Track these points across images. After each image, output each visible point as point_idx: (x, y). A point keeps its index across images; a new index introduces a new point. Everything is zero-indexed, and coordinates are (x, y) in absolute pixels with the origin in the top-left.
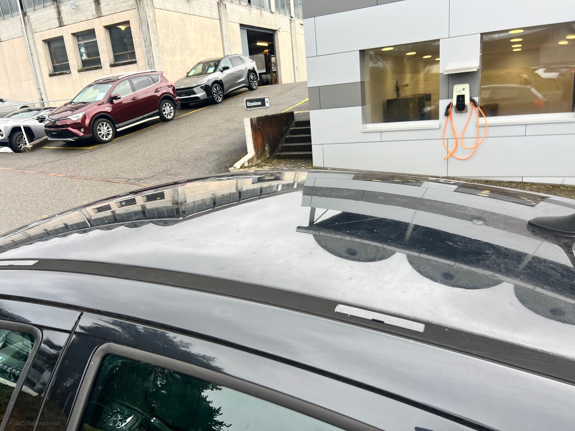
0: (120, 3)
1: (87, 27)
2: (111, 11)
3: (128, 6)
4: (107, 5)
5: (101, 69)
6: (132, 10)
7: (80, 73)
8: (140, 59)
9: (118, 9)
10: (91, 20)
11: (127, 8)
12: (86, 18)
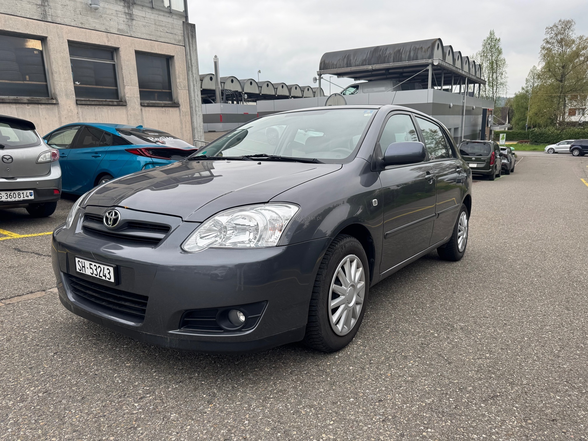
0: (165, 32)
1: (106, 42)
2: (151, 37)
3: (175, 40)
4: (145, 26)
5: (124, 107)
6: (179, 46)
7: (79, 106)
8: (183, 103)
9: (160, 37)
10: (115, 35)
11: (173, 42)
12: (107, 29)
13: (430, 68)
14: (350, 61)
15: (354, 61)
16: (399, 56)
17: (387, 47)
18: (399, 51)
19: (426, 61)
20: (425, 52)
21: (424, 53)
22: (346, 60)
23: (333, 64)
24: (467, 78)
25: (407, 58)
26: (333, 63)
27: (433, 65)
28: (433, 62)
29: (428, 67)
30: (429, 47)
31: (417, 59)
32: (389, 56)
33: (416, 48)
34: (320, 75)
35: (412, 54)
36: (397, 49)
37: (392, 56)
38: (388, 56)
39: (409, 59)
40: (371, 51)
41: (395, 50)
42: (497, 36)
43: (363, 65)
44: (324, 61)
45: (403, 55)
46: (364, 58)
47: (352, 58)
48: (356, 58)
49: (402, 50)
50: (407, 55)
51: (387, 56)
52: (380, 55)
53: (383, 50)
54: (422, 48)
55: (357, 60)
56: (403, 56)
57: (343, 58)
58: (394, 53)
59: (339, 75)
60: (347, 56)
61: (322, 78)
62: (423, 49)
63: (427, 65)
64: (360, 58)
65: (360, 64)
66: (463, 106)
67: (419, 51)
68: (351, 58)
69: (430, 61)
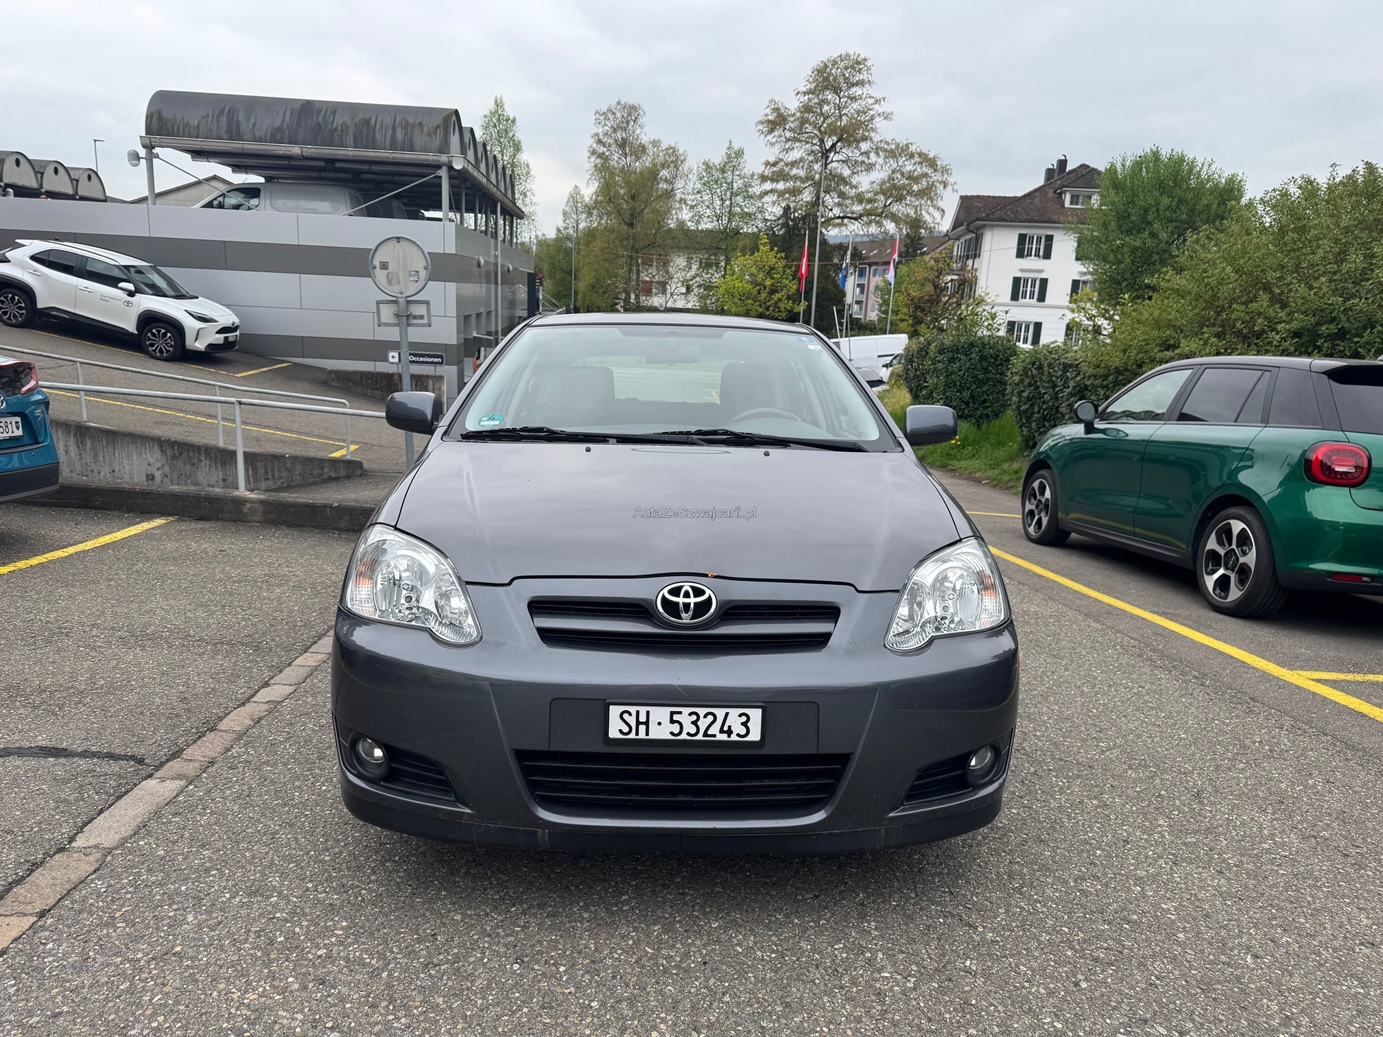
13: (443, 173)
14: (238, 124)
15: (251, 127)
16: (367, 135)
17: (335, 107)
18: (367, 122)
19: (434, 158)
20: (429, 135)
21: (428, 138)
22: (225, 118)
23: (187, 125)
24: (499, 204)
25: (388, 141)
26: (187, 122)
27: (451, 168)
28: (450, 162)
29: (439, 171)
30: (438, 127)
31: (411, 149)
32: (342, 130)
33: (407, 123)
34: (149, 147)
35: (399, 135)
36: (360, 117)
37: (351, 130)
38: (339, 129)
39: (393, 146)
40: (292, 109)
41: (357, 120)
42: (510, 111)
43: (273, 140)
44: (159, 113)
45: (377, 134)
46: (278, 123)
47: (242, 118)
48: (252, 121)
49: (373, 121)
50: (388, 137)
51: (336, 129)
52: (318, 124)
53: (326, 112)
54: (420, 124)
55: (257, 127)
56: (378, 136)
57: (216, 113)
58: (356, 125)
59: (198, 154)
60: (226, 111)
61: (157, 156)
62: (426, 128)
63: (439, 167)
64: (265, 124)
65: (266, 136)
66: (496, 265)
67: (416, 132)
68: (240, 119)
69: (443, 158)
